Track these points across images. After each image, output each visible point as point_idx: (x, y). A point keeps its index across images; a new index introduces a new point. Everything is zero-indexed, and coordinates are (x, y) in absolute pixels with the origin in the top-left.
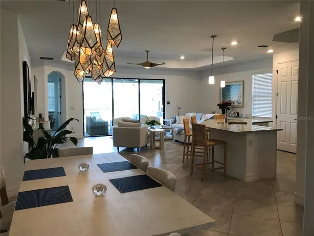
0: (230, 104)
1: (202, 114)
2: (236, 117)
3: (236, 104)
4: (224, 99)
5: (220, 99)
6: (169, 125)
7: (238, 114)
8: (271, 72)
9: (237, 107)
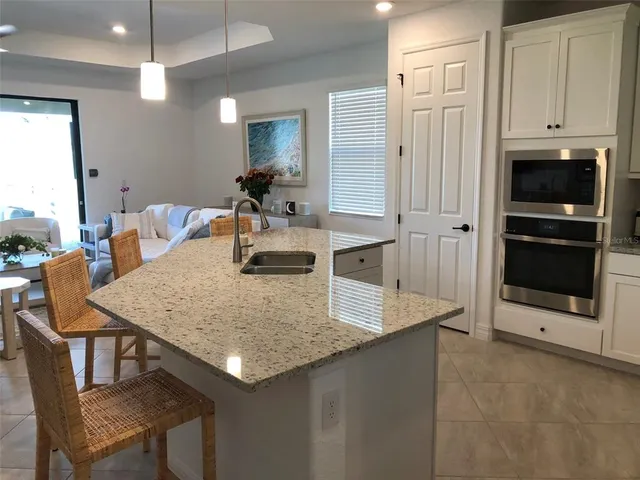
0: (272, 177)
1: (190, 208)
2: (288, 213)
3: (287, 176)
4: (255, 161)
5: (245, 161)
6: (93, 243)
7: (292, 205)
8: (385, 83)
9: (288, 186)
